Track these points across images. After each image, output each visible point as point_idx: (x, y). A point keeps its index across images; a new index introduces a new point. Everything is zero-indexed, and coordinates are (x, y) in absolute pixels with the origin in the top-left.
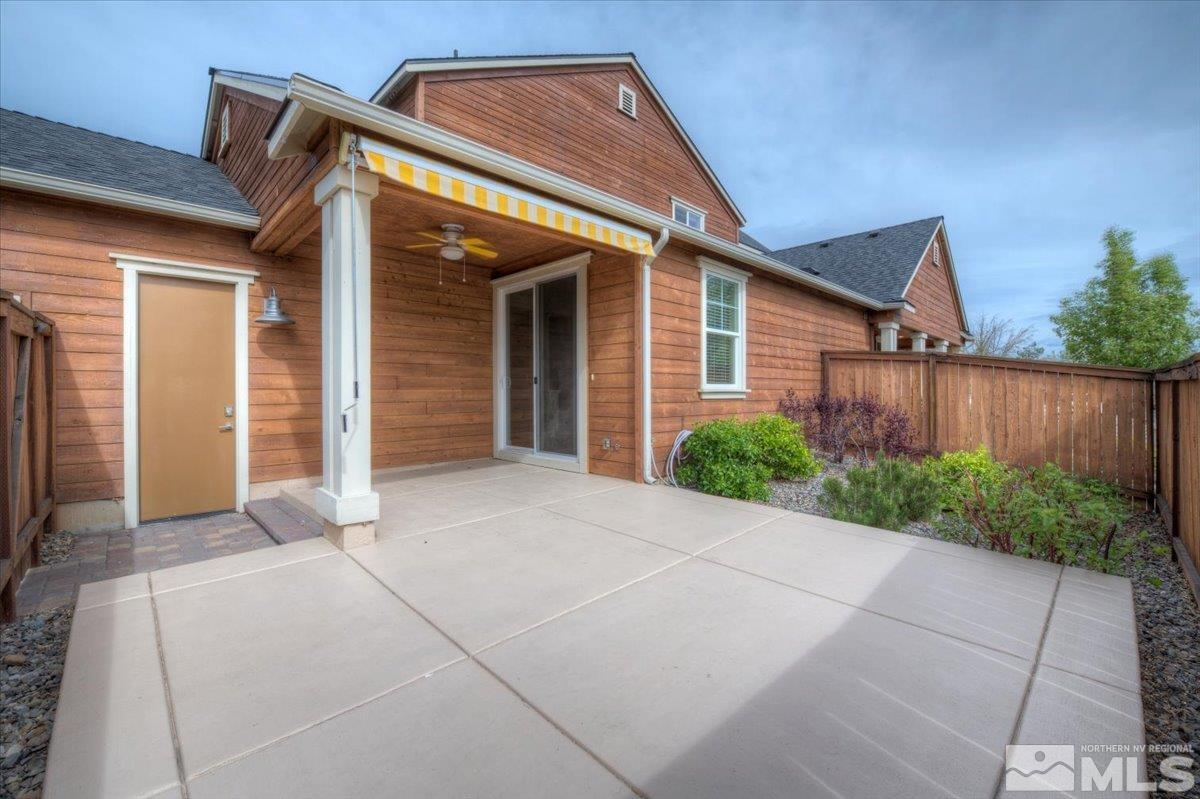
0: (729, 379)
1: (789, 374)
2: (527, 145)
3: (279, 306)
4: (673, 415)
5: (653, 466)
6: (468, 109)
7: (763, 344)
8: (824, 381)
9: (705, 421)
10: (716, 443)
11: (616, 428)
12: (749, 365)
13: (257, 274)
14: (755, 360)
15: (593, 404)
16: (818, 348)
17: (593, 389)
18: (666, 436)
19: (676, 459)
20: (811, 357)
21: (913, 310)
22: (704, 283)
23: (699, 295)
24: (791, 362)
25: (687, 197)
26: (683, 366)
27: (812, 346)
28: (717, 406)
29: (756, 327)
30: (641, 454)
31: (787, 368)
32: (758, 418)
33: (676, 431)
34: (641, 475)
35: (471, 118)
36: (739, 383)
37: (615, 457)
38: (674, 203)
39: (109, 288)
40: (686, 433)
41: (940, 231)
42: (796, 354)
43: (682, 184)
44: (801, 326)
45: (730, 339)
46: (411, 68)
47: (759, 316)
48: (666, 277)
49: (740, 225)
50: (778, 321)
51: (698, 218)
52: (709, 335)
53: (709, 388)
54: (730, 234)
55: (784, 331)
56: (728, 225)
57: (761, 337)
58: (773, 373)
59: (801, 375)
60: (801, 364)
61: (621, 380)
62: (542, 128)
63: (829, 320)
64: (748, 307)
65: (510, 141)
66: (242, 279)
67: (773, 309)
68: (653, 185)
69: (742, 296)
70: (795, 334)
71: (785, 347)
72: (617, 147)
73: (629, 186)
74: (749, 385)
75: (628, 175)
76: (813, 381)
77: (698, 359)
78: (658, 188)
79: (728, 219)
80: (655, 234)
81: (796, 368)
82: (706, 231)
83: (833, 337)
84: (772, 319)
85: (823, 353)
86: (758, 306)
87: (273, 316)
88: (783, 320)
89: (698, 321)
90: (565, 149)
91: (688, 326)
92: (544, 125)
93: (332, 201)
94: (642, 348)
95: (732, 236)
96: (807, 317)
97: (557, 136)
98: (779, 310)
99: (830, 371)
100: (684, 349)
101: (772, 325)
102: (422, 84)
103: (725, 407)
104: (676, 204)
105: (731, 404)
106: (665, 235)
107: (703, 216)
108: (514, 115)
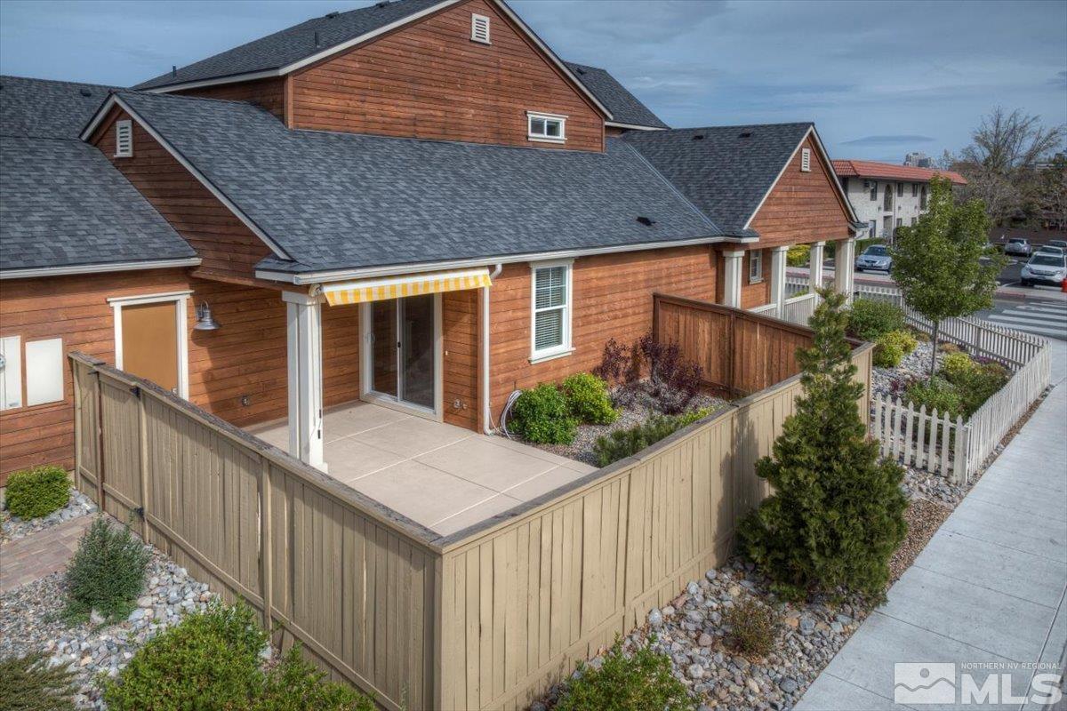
0: (559, 341)
1: (617, 323)
2: (382, 103)
3: (212, 316)
4: (507, 380)
5: (490, 422)
6: (328, 87)
7: (589, 307)
8: (655, 320)
9: (531, 384)
10: (535, 406)
11: (464, 393)
12: (575, 327)
13: (191, 291)
14: (580, 321)
15: (447, 373)
16: (650, 292)
17: (447, 361)
18: (502, 397)
19: (509, 412)
20: (641, 302)
21: (757, 240)
22: (534, 276)
23: (530, 288)
24: (618, 313)
25: (545, 106)
26: (516, 344)
27: (644, 292)
28: (544, 367)
29: (582, 294)
30: (482, 414)
31: (615, 318)
33: (510, 392)
34: (482, 428)
35: (332, 95)
36: (565, 347)
37: (463, 413)
38: (530, 116)
39: (106, 321)
40: (517, 395)
41: (811, 134)
42: (624, 304)
43: (540, 94)
44: (630, 279)
45: (560, 311)
46: (282, 72)
47: (586, 286)
48: (502, 284)
49: (607, 118)
50: (605, 283)
51: (557, 123)
52: (538, 314)
53: (538, 355)
54: (594, 130)
55: (612, 289)
56: (591, 121)
57: (588, 302)
58: (600, 326)
59: (630, 320)
60: (630, 311)
61: (468, 360)
62: (396, 83)
63: (664, 264)
64: (575, 282)
65: (366, 105)
66: (182, 297)
67: (595, 273)
68: (508, 105)
69: (569, 274)
70: (625, 288)
71: (612, 302)
72: (470, 77)
73: (482, 113)
74: (574, 345)
75: (481, 102)
76: (644, 322)
77: (529, 336)
78: (515, 106)
79: (592, 115)
80: (492, 268)
81: (625, 316)
82: (566, 135)
83: (669, 276)
84: (600, 283)
85: (656, 296)
86: (585, 277)
87: (208, 325)
88: (611, 280)
89: (528, 308)
90: (418, 96)
91: (520, 314)
92: (397, 80)
93: (298, 305)
94: (483, 342)
95: (597, 132)
96: (638, 269)
97: (409, 85)
98: (606, 274)
99: (661, 312)
100: (516, 332)
101: (599, 288)
102: (290, 80)
103: (552, 366)
104: (532, 116)
105: (558, 363)
106: (499, 268)
107: (564, 120)
108: (370, 79)
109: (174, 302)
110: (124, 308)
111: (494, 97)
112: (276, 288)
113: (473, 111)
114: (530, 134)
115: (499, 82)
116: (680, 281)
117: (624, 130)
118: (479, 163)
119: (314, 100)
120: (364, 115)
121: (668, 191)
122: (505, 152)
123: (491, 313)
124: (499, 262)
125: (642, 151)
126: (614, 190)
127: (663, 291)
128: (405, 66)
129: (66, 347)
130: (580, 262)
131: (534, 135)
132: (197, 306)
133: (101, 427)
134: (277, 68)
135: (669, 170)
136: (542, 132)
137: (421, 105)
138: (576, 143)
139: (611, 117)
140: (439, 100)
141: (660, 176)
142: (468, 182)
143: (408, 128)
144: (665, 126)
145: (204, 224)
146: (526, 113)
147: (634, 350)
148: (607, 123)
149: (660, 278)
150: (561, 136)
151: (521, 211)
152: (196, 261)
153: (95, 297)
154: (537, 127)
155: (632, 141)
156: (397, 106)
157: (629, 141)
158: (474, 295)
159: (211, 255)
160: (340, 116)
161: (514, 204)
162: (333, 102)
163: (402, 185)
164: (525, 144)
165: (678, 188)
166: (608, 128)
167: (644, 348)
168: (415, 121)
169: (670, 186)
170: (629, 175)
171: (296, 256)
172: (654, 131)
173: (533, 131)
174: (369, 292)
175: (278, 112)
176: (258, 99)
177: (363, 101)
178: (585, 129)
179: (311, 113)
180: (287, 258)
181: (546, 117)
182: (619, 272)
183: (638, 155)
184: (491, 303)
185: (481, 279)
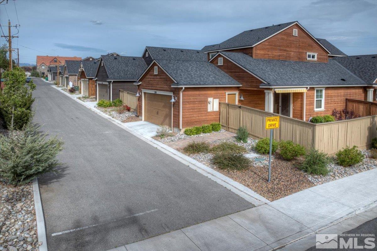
0: (321, 107)
1: (336, 105)
2: (272, 52)
3: (243, 97)
4: (309, 115)
6: (261, 49)
7: (329, 100)
8: (346, 105)
9: (315, 116)
11: (298, 117)
12: (325, 104)
13: (239, 92)
14: (326, 103)
15: (294, 112)
16: (345, 98)
17: (294, 110)
18: (308, 118)
20: (342, 100)
22: (315, 91)
23: (314, 94)
25: (311, 51)
26: (311, 106)
27: (343, 98)
28: (317, 113)
29: (327, 96)
31: (335, 103)
32: (326, 115)
36: (323, 109)
39: (225, 96)
40: (311, 118)
42: (338, 100)
43: (310, 48)
44: (339, 94)
45: (321, 100)
46: (253, 46)
47: (328, 95)
48: (309, 92)
49: (329, 53)
50: (333, 94)
51: (315, 55)
52: (316, 100)
53: (316, 110)
54: (325, 57)
55: (335, 96)
56: (324, 54)
57: (328, 99)
58: (331, 105)
59: (339, 105)
60: (339, 102)
61: (299, 109)
62: (275, 47)
63: (349, 91)
64: (325, 93)
65: (269, 52)
66: (237, 93)
67: (331, 92)
68: (302, 51)
69: (324, 91)
70: (338, 96)
71: (335, 99)
72: (292, 45)
73: (295, 53)
74: (325, 109)
75: (295, 51)
76: (343, 105)
77: (314, 105)
78: (303, 51)
79: (324, 53)
80: (307, 88)
81: (338, 103)
82: (317, 58)
83: (350, 94)
84: (331, 94)
85: (346, 99)
86: (328, 93)
87: (242, 99)
88: (334, 94)
89: (314, 98)
90: (280, 50)
91: (312, 100)
92: (276, 46)
93: (268, 93)
94: (304, 105)
95: (326, 57)
96: (341, 92)
97: (278, 47)
98: (333, 92)
99: (348, 103)
100: (311, 104)
101: (331, 96)
102: (254, 48)
103: (319, 113)
104: (308, 54)
105: (321, 112)
106: (309, 88)
107: (316, 54)
108: (270, 46)
109: (235, 94)
110: (228, 94)
111: (298, 49)
112: (263, 90)
113: (293, 53)
114: (307, 58)
115: (299, 45)
116: (353, 96)
117: (333, 57)
118: (296, 66)
119: (258, 52)
120: (268, 55)
121: (348, 73)
122: (301, 63)
123: (306, 99)
124: (309, 87)
125: (339, 62)
126: (333, 73)
127: (348, 98)
128: (277, 43)
129: (219, 101)
130: (327, 88)
131: (309, 58)
132: (239, 95)
133: (228, 115)
134: (252, 45)
135: (348, 67)
136: (310, 58)
137: (281, 52)
138: (320, 60)
139: (330, 53)
140: (285, 50)
141: (346, 69)
142: (296, 70)
143: (278, 58)
144: (346, 55)
145: (243, 78)
146: (306, 53)
147: (340, 112)
148: (329, 55)
149: (348, 95)
150: (316, 59)
151: (310, 76)
152: (241, 86)
153: (224, 92)
154: (309, 56)
155: (335, 59)
156: (276, 52)
157: (334, 60)
158: (302, 94)
159: (245, 84)
160: (263, 55)
161: (308, 75)
162: (262, 52)
163: (282, 70)
164: (306, 61)
165: (352, 72)
166: (329, 56)
167: (343, 112)
168: (279, 56)
169: (349, 72)
170: (336, 69)
171: (269, 83)
172: (343, 57)
173: (308, 58)
174: (283, 91)
175: (251, 55)
176: (245, 52)
177: (268, 52)
178: (322, 57)
179: (257, 55)
180: (267, 83)
181: (312, 54)
182: (336, 92)
183: (338, 63)
184: (306, 96)
185: (304, 90)
